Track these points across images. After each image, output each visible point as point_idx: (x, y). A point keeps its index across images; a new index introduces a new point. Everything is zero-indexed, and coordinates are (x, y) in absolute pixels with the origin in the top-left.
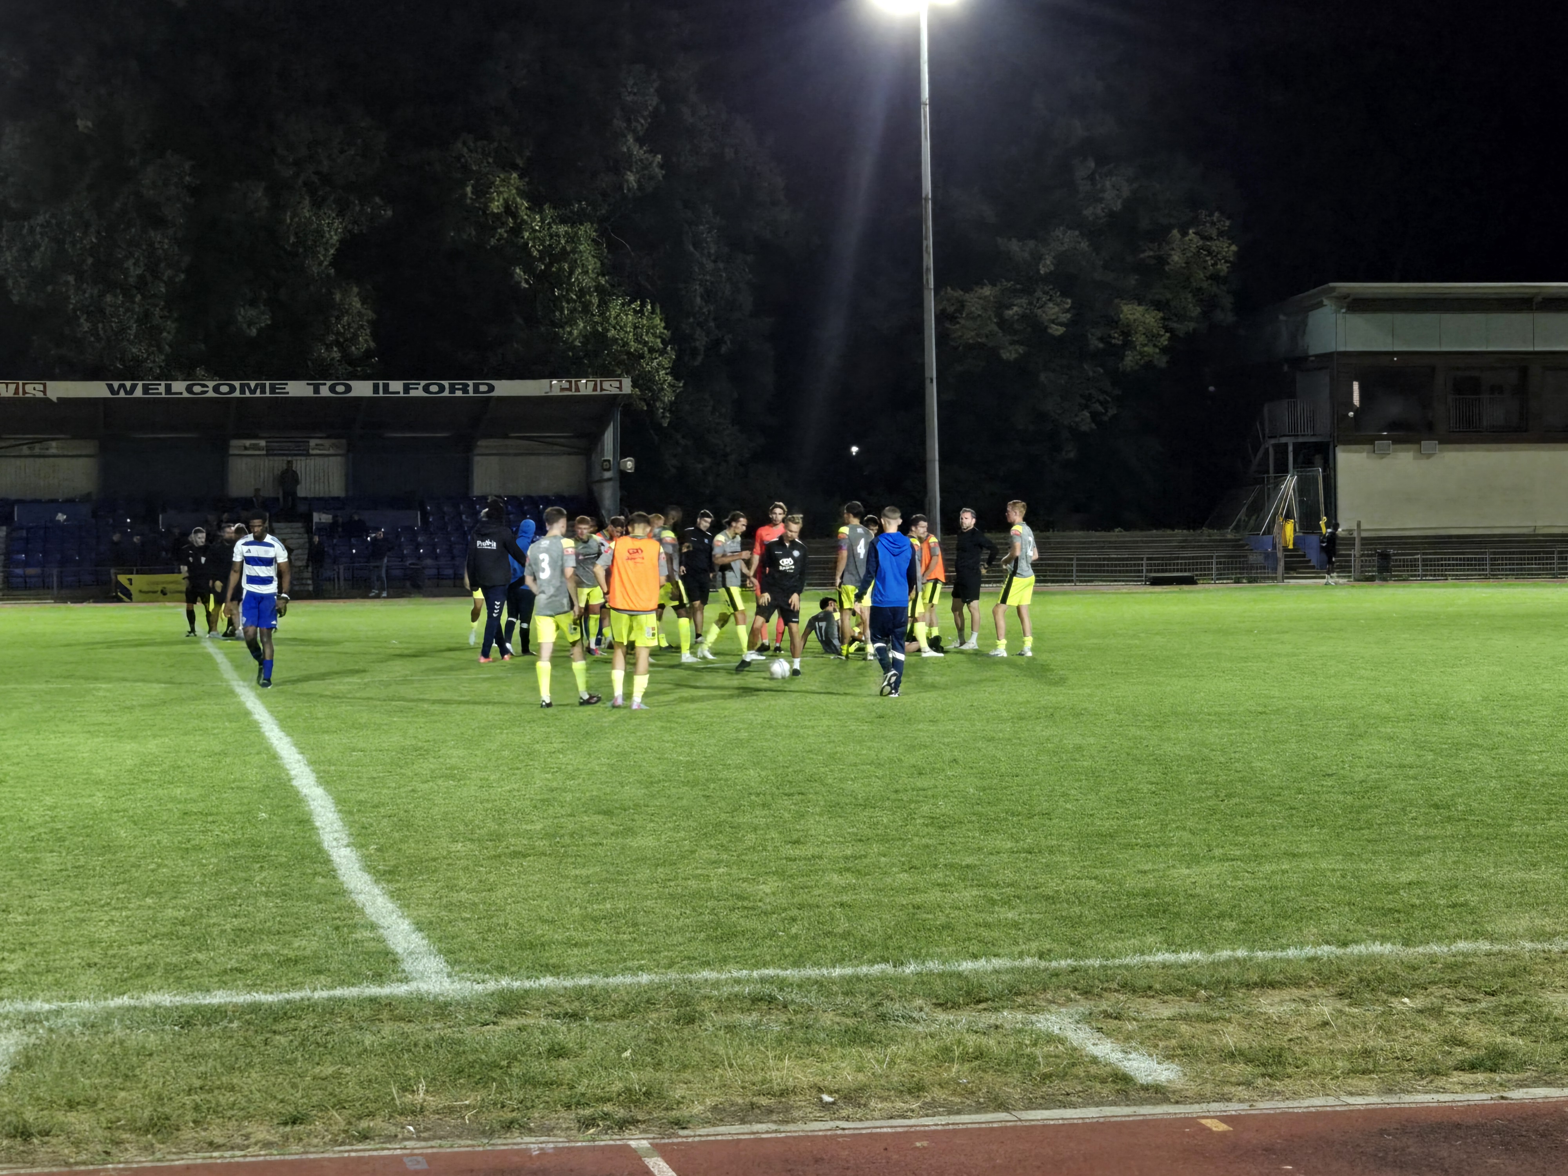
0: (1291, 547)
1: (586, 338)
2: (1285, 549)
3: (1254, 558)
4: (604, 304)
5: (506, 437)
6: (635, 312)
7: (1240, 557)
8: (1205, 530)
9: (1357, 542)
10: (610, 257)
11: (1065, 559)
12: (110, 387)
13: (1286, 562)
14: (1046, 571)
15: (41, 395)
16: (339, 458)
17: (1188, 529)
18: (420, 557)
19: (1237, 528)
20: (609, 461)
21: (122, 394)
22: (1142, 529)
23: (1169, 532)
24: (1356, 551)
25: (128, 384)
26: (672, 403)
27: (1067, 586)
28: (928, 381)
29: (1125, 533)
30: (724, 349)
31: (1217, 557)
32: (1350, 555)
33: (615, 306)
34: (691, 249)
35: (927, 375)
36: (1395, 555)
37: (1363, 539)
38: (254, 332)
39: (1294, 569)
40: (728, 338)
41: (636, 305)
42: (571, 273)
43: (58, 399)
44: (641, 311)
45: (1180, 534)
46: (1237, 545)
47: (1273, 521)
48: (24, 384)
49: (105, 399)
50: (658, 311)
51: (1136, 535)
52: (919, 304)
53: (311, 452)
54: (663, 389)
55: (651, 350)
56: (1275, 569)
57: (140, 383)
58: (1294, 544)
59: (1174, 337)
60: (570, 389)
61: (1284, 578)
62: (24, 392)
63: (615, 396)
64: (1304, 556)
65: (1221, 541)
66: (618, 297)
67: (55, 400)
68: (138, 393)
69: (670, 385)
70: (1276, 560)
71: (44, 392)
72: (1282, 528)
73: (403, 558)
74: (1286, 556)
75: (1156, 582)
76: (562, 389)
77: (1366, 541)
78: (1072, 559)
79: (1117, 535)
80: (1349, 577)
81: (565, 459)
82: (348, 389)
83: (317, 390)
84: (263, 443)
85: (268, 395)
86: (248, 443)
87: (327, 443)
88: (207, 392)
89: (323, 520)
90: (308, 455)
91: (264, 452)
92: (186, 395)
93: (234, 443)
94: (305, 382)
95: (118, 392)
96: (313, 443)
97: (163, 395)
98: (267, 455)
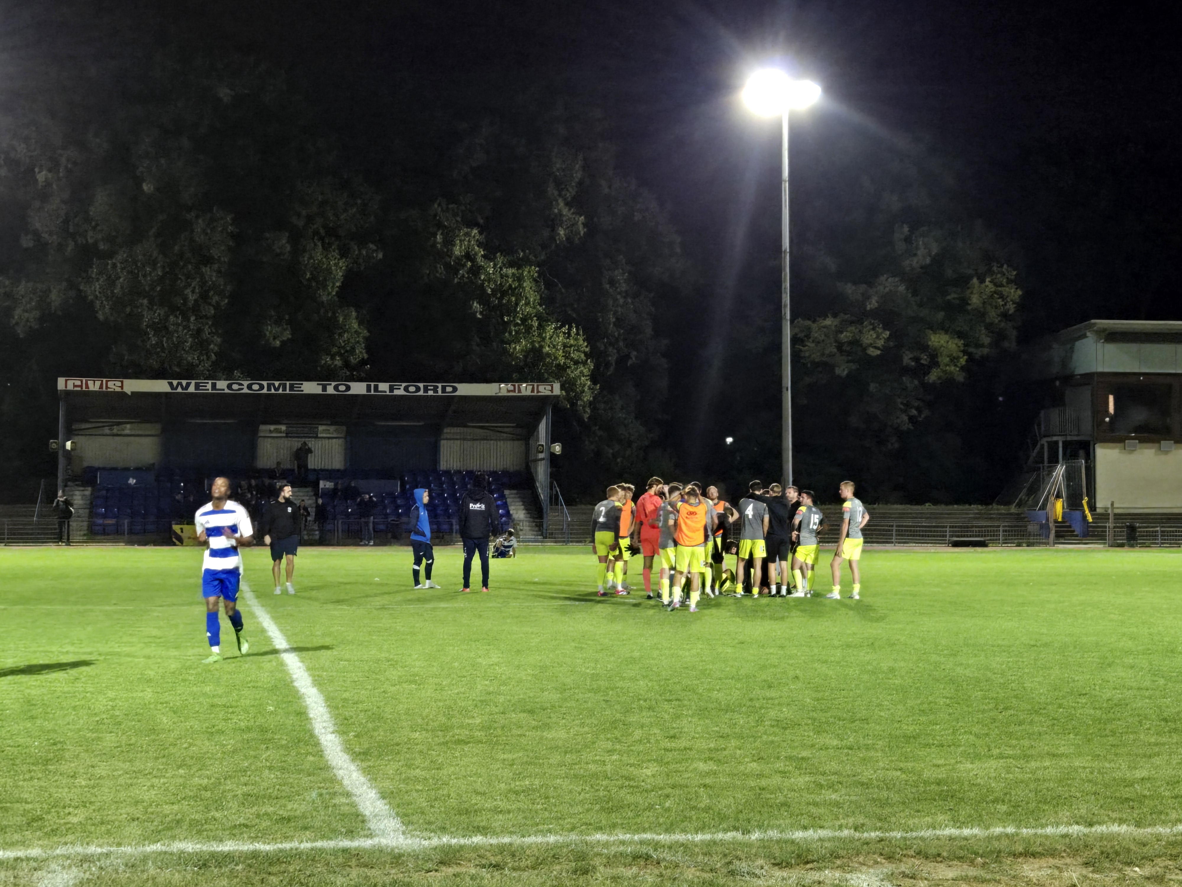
0: (1060, 520)
1: (527, 353)
2: (1056, 521)
3: (1032, 528)
4: (541, 327)
5: (466, 426)
6: (564, 333)
7: (1021, 526)
8: (995, 506)
9: (1111, 517)
10: (546, 291)
11: (887, 526)
12: (171, 384)
13: (1056, 532)
14: (872, 535)
15: (119, 390)
16: (340, 440)
17: (982, 504)
18: (399, 515)
19: (1019, 505)
20: (542, 446)
21: (179, 390)
22: (947, 504)
23: (967, 506)
24: (1110, 524)
25: (184, 382)
26: (590, 403)
27: (888, 547)
28: (784, 390)
29: (933, 507)
30: (630, 363)
31: (1004, 526)
32: (1106, 527)
33: (550, 329)
34: (608, 286)
35: (784, 385)
36: (1140, 527)
37: (1115, 515)
38: (278, 343)
39: (1062, 537)
40: (634, 354)
41: (565, 329)
42: (517, 304)
43: (132, 393)
44: (569, 334)
45: (976, 508)
46: (1019, 517)
47: (1047, 499)
48: (107, 382)
49: (166, 394)
50: (581, 333)
51: (941, 509)
52: (779, 330)
53: (319, 435)
54: (583, 391)
55: (576, 363)
56: (1048, 537)
57: (193, 382)
58: (1063, 518)
59: (971, 359)
60: (514, 391)
61: (1055, 543)
62: (107, 387)
63: (547, 397)
64: (1070, 527)
65: (1007, 514)
66: (552, 323)
67: (129, 394)
68: (192, 389)
69: (589, 388)
70: (1048, 528)
71: (122, 387)
72: (1054, 505)
73: (386, 516)
74: (1056, 527)
75: (956, 544)
76: (509, 391)
77: (1118, 517)
78: (892, 526)
79: (928, 508)
80: (1105, 543)
81: (509, 444)
82: (348, 388)
83: (324, 389)
84: (283, 428)
85: (288, 392)
86: (272, 427)
87: (332, 428)
88: (242, 389)
89: (327, 486)
90: (317, 437)
91: (284, 435)
92: (227, 391)
93: (262, 427)
94: (315, 383)
95: (177, 388)
96: (321, 428)
97: (210, 391)
98: (287, 437)
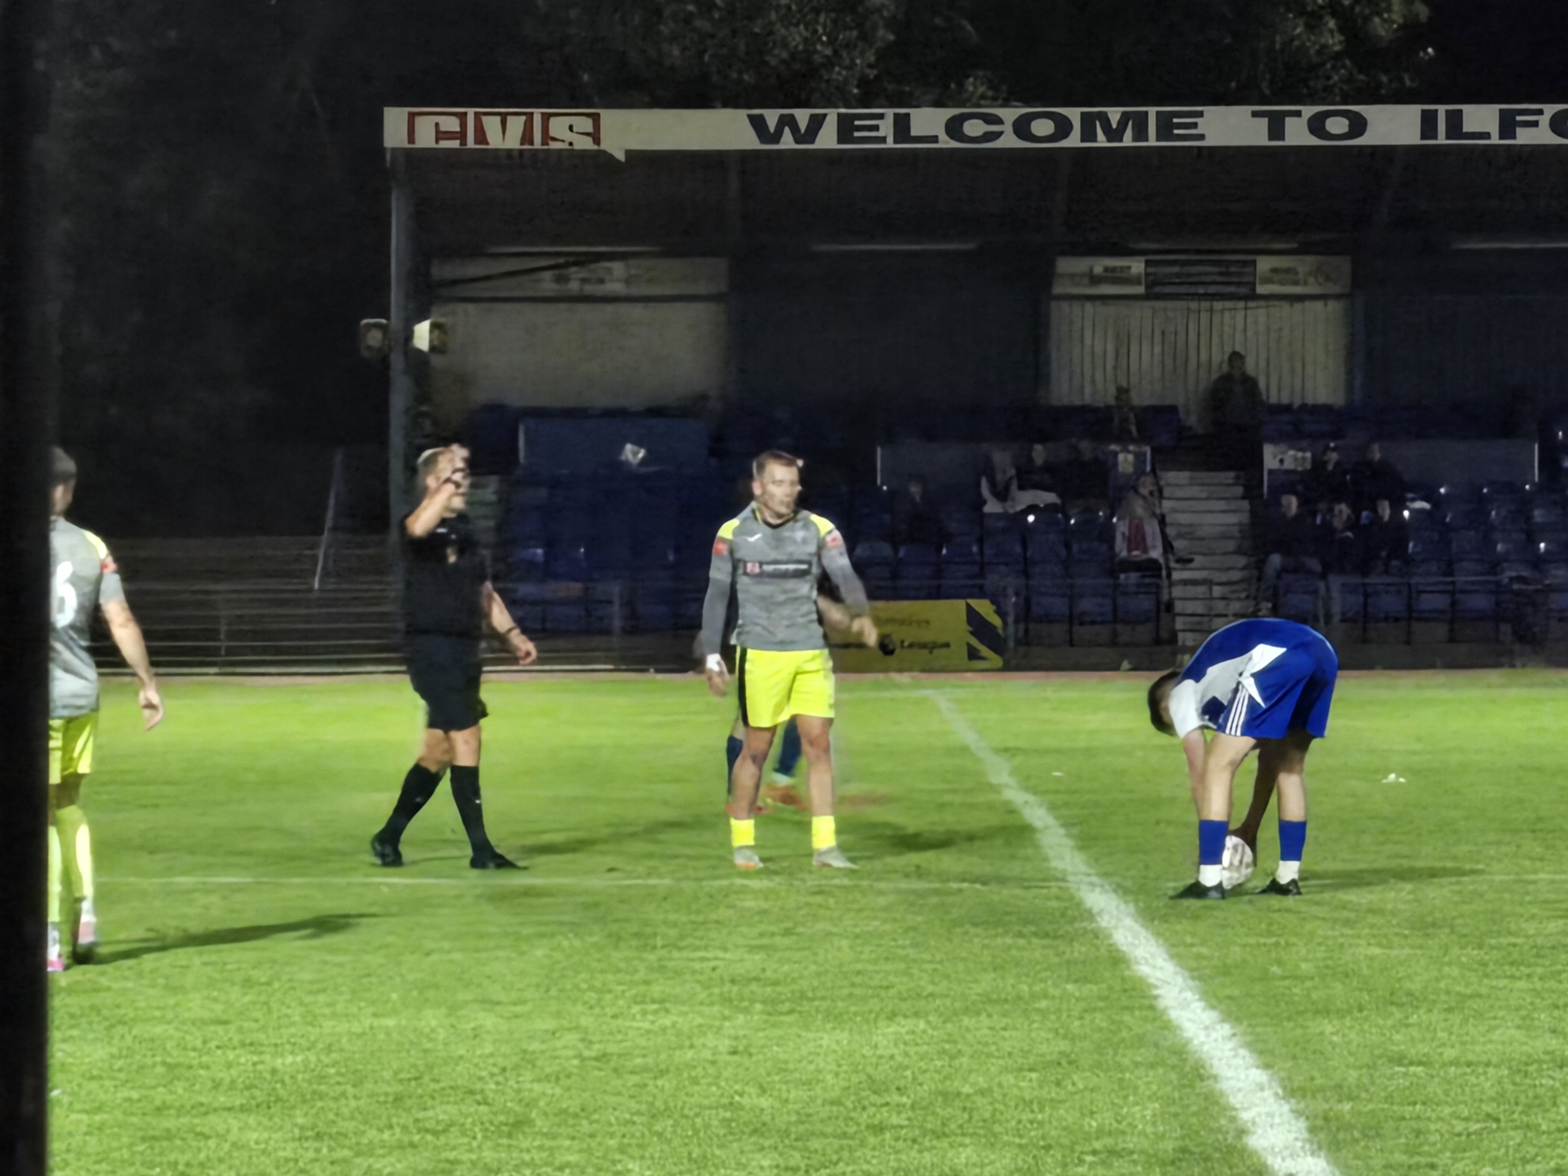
12: (758, 124)
15: (584, 144)
16: (1332, 305)
21: (787, 142)
25: (802, 116)
43: (629, 153)
48: (546, 118)
49: (745, 156)
53: (1261, 289)
57: (832, 116)
62: (546, 137)
67: (621, 156)
68: (827, 139)
71: (596, 136)
73: (1494, 565)
82: (1358, 125)
83: (1276, 129)
84: (1137, 266)
85: (1152, 141)
86: (1100, 265)
87: (1304, 264)
88: (998, 135)
89: (1289, 465)
90: (1253, 296)
91: (1140, 290)
92: (946, 143)
93: (1066, 265)
94: (1246, 110)
95: (776, 137)
96: (1264, 264)
97: (890, 144)
98: (1148, 297)
